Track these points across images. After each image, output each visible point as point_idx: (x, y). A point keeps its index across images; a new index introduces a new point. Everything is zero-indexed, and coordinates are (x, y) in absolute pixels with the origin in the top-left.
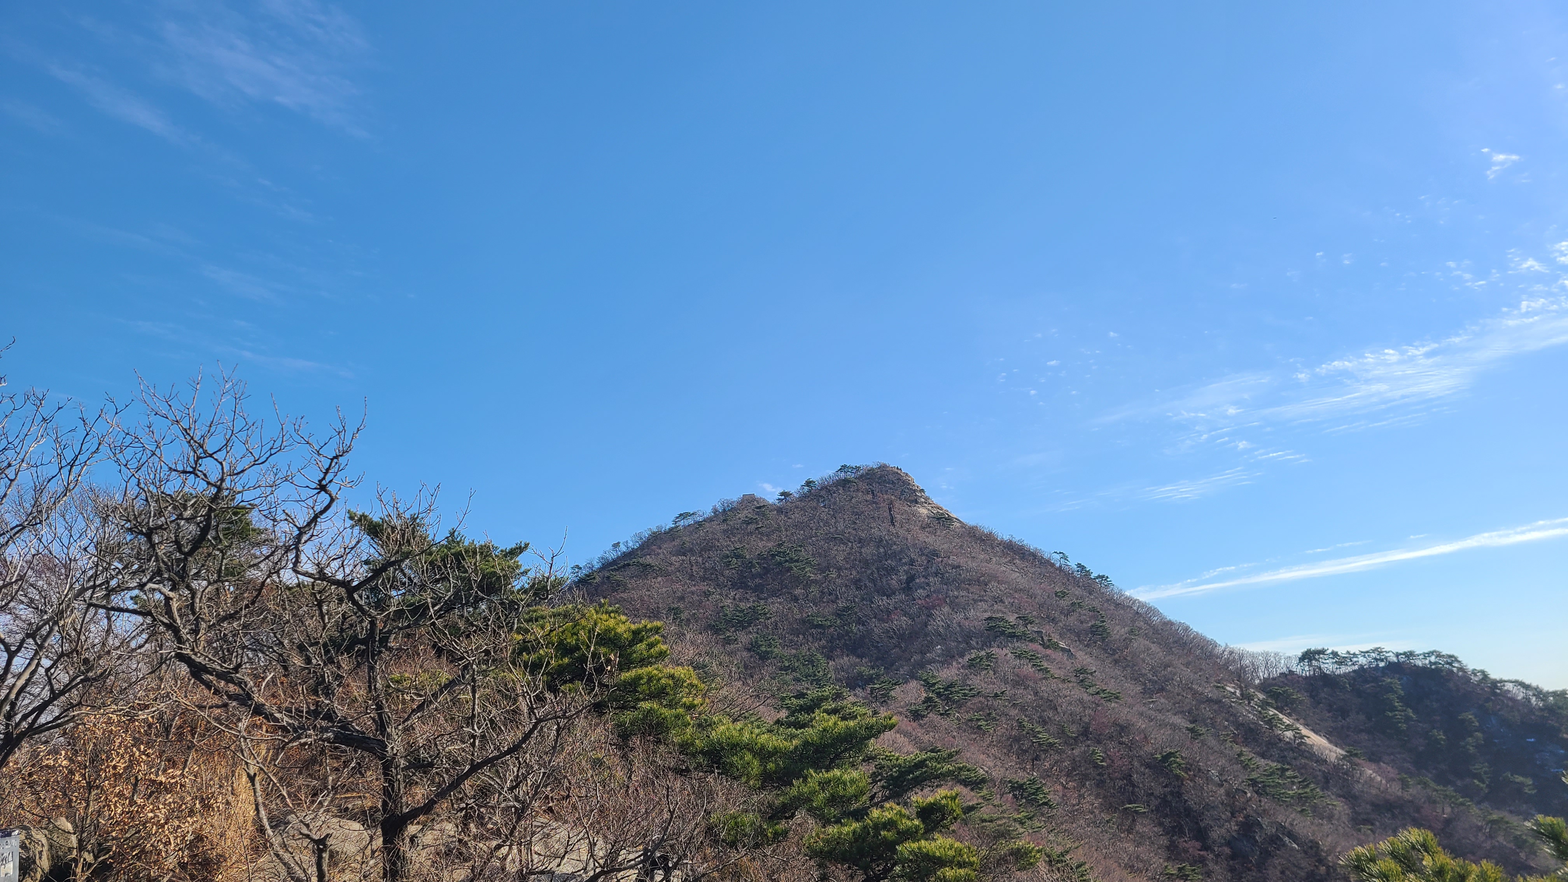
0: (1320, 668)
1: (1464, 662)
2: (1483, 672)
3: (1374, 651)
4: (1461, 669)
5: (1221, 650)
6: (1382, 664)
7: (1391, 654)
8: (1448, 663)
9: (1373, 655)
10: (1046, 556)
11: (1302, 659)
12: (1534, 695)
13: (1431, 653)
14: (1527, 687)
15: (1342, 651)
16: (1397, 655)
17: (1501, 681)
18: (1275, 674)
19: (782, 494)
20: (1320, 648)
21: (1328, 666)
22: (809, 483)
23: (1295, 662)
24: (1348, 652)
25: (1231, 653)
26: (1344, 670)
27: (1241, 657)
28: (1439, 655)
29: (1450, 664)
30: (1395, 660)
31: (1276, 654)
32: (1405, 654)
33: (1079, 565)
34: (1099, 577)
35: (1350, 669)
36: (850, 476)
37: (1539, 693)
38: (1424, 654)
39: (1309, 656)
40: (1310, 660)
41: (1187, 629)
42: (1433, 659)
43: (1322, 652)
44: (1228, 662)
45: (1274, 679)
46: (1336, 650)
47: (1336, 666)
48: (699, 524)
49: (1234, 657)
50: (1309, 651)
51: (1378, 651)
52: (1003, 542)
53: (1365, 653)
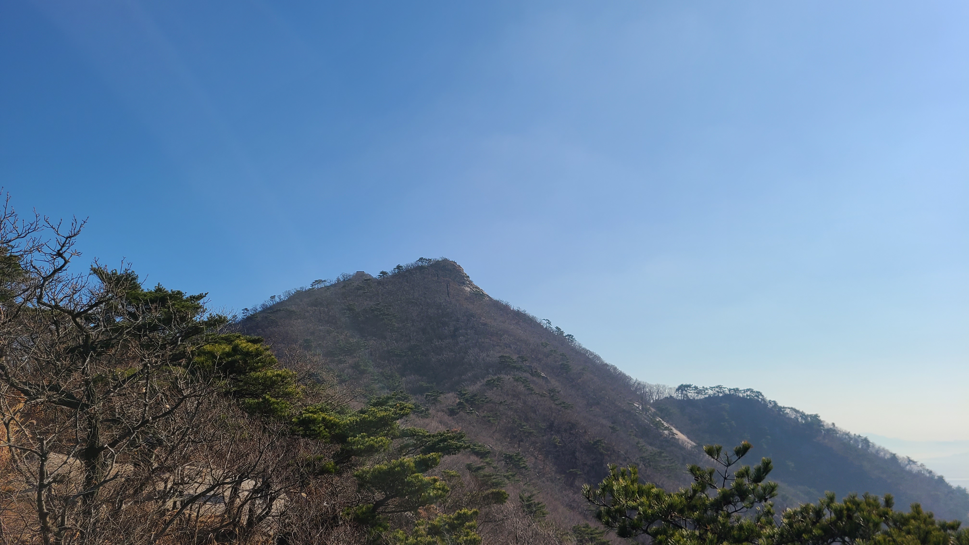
0: (687, 395)
1: (765, 396)
2: (774, 402)
3: (717, 387)
4: (763, 400)
5: (633, 382)
6: (721, 395)
7: (726, 389)
8: (756, 396)
9: (717, 389)
10: (538, 321)
11: (678, 390)
12: (800, 416)
13: (748, 390)
14: (797, 411)
15: (700, 387)
16: (730, 390)
17: (784, 408)
18: (662, 397)
19: (382, 273)
20: (688, 384)
21: (691, 394)
22: (399, 267)
23: (674, 391)
24: (703, 387)
25: (639, 384)
26: (701, 397)
27: (644, 387)
28: (752, 391)
29: (758, 397)
30: (727, 392)
31: (664, 386)
32: (734, 389)
33: (557, 328)
34: (568, 335)
35: (703, 397)
36: (425, 264)
37: (803, 415)
38: (744, 390)
39: (682, 388)
40: (682, 391)
41: (615, 369)
42: (749, 393)
43: (689, 386)
44: (637, 390)
45: (661, 400)
46: (696, 386)
47: (696, 394)
48: (328, 288)
49: (640, 387)
50: (682, 385)
51: (719, 387)
52: (513, 311)
53: (712, 388)
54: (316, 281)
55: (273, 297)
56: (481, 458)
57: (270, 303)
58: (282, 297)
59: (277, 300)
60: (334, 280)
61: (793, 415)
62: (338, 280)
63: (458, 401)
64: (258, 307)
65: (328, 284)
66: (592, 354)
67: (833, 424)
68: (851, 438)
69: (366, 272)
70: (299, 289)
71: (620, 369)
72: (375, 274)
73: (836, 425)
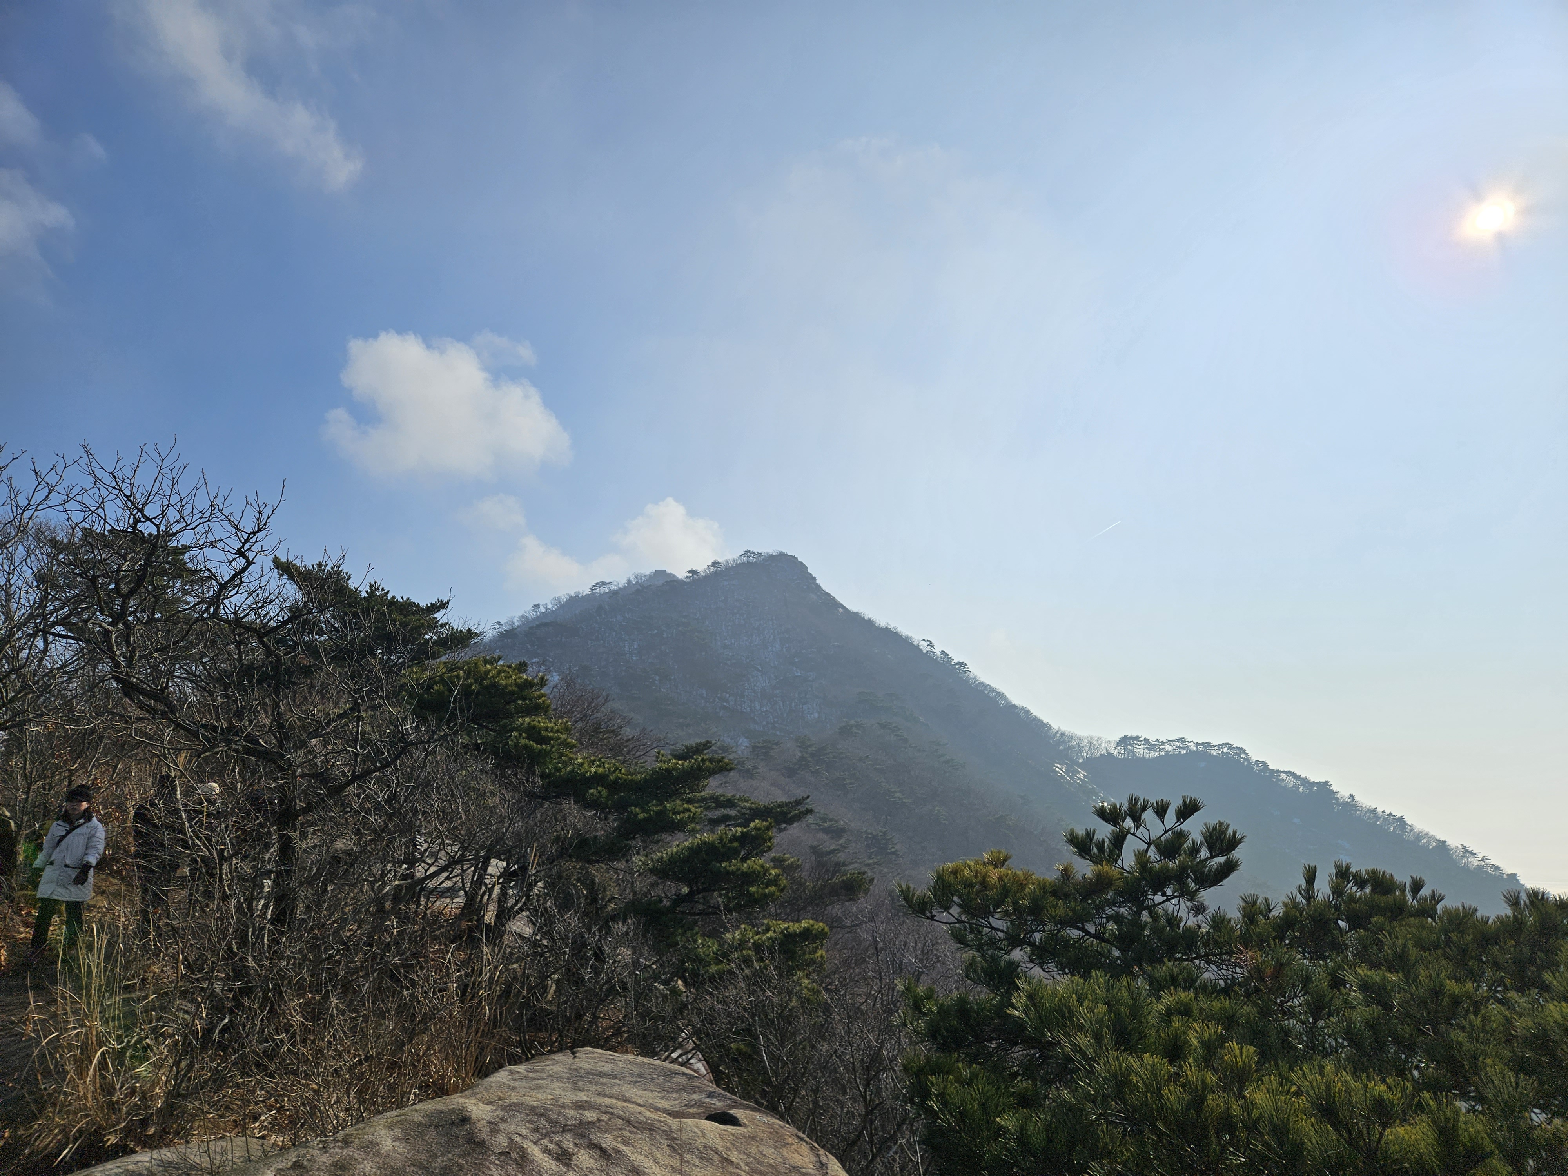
0: (1133, 752)
1: (1250, 755)
2: (1264, 763)
3: (1178, 740)
4: (1247, 759)
5: (1054, 731)
6: (1183, 752)
7: (1192, 744)
8: (1236, 754)
9: (1177, 744)
10: (915, 643)
11: (1119, 744)
12: (1302, 784)
13: (1225, 744)
14: (1298, 777)
15: (1152, 739)
16: (1197, 744)
17: (1278, 771)
18: (1097, 754)
19: (690, 572)
20: (1135, 735)
21: (1140, 751)
22: (715, 564)
23: (1113, 745)
24: (1157, 740)
25: (1063, 734)
26: (1153, 754)
27: (1071, 738)
28: (1230, 747)
29: (1239, 755)
30: (1195, 748)
31: (1099, 738)
32: (1203, 744)
33: (943, 652)
34: (959, 663)
35: (1157, 754)
36: (752, 559)
37: (1305, 781)
38: (1219, 745)
39: (1125, 741)
40: (1126, 745)
41: (1027, 712)
42: (1225, 750)
43: (1137, 738)
44: (1059, 743)
45: (1095, 758)
46: (1147, 737)
47: (1146, 751)
48: (614, 593)
49: (1063, 739)
50: (1126, 736)
51: (1182, 740)
52: (879, 629)
53: (1172, 741)
54: (597, 583)
55: (537, 606)
57: (533, 615)
58: (550, 606)
59: (542, 609)
60: (622, 583)
61: (1291, 782)
62: (629, 581)
64: (515, 621)
65: (614, 588)
66: (993, 690)
67: (1351, 796)
68: (1377, 817)
70: (573, 595)
71: (1034, 714)
72: (681, 574)
73: (1356, 798)
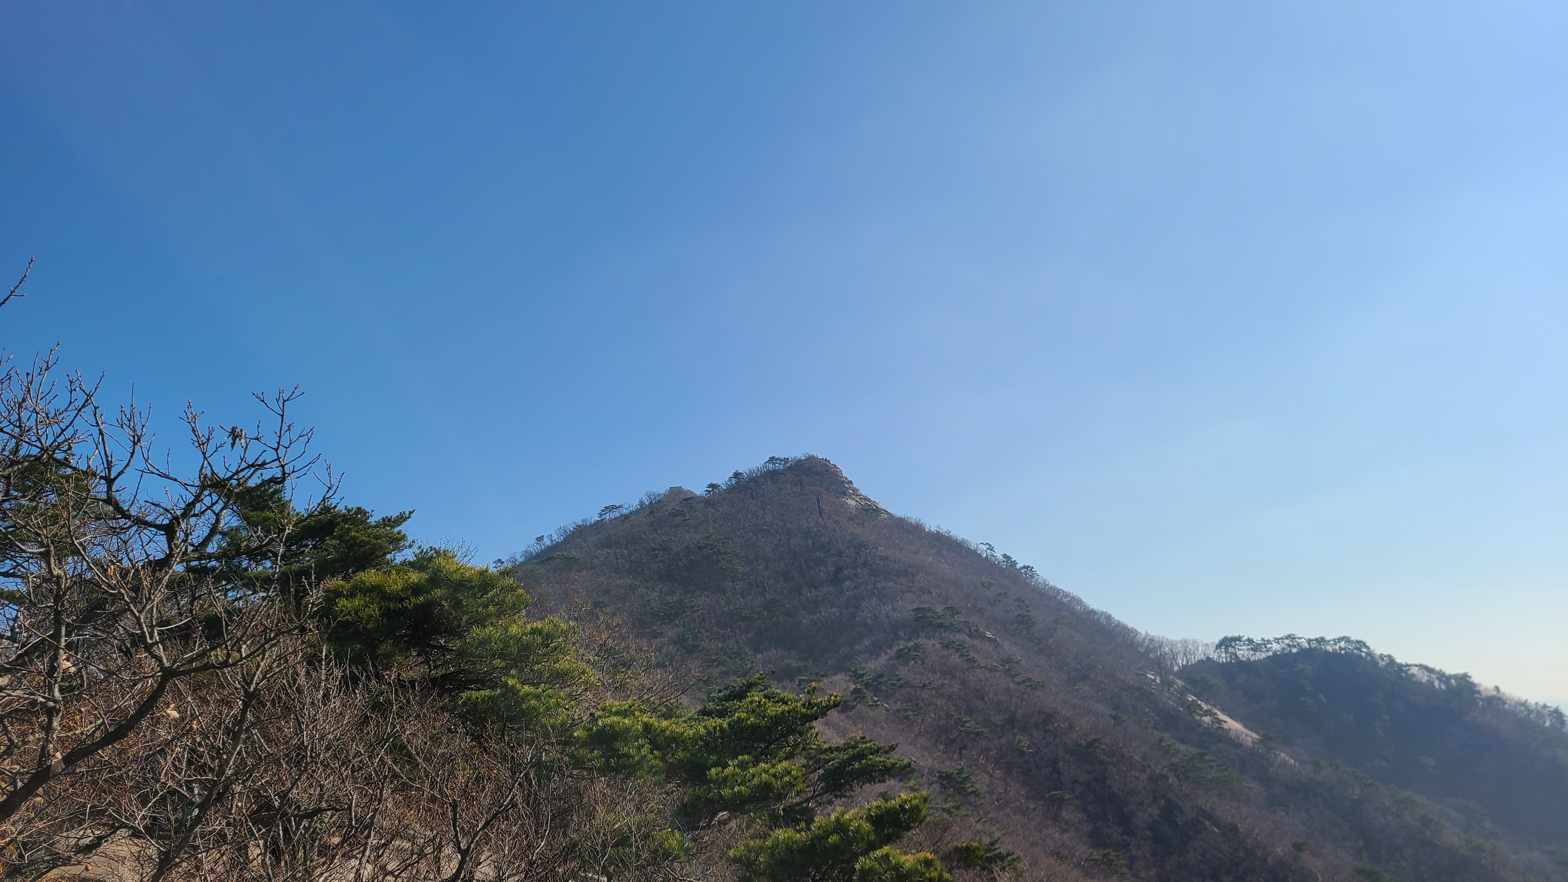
0: (1236, 655)
1: (1372, 648)
2: (1389, 656)
3: (1287, 638)
4: (1370, 654)
5: (1143, 636)
6: (1294, 650)
7: (1303, 640)
8: (1357, 648)
9: (1287, 641)
10: (973, 547)
11: (1219, 646)
12: (1438, 678)
13: (1341, 639)
14: (1430, 670)
15: (1257, 639)
16: (1309, 641)
17: (1407, 665)
18: (1194, 660)
19: (711, 486)
20: (1236, 635)
21: (1243, 653)
22: (737, 475)
23: (1212, 649)
24: (1263, 639)
25: (1152, 640)
26: (1260, 656)
27: (1161, 644)
28: (1347, 640)
29: (1359, 649)
30: (1306, 645)
31: (1195, 642)
32: (1316, 640)
33: (1005, 556)
34: (1025, 567)
35: (1263, 656)
36: (779, 467)
37: (1442, 676)
38: (1334, 640)
39: (1226, 643)
40: (1227, 647)
41: (1109, 617)
42: (1342, 644)
43: (1239, 639)
44: (1148, 650)
45: (1192, 665)
46: (1251, 637)
47: (1252, 652)
48: (626, 517)
49: (1153, 645)
50: (1226, 638)
51: (1291, 637)
52: (930, 534)
53: (1279, 639)
54: (606, 508)
55: (540, 539)
56: (901, 781)
57: (536, 549)
58: (555, 537)
59: (547, 542)
60: (634, 505)
61: (1424, 678)
62: (642, 503)
63: (853, 687)
64: (518, 557)
65: (625, 511)
66: (1066, 595)
67: (1497, 688)
68: (1530, 711)
69: (685, 487)
70: (580, 523)
71: (1117, 618)
72: (700, 490)
73: (1502, 690)
